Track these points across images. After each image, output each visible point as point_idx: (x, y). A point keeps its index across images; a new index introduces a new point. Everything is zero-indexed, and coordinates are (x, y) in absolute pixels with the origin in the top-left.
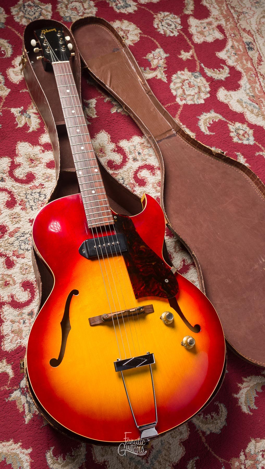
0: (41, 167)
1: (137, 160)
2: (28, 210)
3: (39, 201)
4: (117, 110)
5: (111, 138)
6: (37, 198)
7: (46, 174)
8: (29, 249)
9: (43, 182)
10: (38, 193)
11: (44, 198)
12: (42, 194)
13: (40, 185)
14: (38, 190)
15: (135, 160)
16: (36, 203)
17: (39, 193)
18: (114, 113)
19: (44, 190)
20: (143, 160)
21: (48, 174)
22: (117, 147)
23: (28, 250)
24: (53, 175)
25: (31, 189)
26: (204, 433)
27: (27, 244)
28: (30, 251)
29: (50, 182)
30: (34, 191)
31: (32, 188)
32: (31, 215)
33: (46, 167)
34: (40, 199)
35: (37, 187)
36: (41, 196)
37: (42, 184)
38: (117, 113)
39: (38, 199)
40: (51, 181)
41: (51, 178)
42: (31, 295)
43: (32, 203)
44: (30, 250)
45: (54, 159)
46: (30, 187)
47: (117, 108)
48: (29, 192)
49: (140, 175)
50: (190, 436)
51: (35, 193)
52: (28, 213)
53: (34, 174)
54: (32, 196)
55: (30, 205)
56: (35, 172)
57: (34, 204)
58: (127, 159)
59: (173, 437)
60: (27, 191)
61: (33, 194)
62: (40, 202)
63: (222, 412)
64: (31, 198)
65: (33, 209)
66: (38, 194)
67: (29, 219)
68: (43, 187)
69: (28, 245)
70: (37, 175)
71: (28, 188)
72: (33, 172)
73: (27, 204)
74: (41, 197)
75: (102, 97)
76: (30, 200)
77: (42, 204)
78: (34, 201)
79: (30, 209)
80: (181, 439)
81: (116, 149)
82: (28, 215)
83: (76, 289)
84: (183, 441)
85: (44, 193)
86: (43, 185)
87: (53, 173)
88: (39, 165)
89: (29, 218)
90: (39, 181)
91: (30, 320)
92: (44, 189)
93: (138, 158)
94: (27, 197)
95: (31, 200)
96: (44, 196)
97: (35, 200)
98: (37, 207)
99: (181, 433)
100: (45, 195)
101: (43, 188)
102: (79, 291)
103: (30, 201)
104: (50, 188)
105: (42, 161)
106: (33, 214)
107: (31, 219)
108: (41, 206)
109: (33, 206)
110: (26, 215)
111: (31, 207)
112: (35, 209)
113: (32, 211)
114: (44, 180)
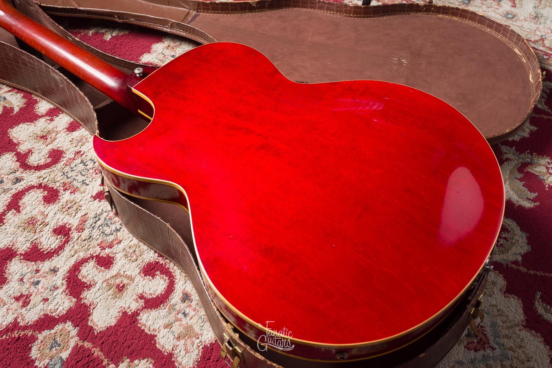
0: (62, 136)
2: (82, 188)
3: (88, 170)
4: (111, 35)
6: (83, 170)
7: (75, 139)
8: (118, 227)
9: (77, 149)
10: (81, 163)
11: (92, 163)
12: (86, 162)
13: (75, 154)
14: (79, 161)
16: (86, 176)
17: (82, 162)
18: (110, 39)
19: (86, 156)
21: (77, 137)
23: (117, 230)
24: (85, 134)
25: (66, 165)
26: (516, 262)
27: (111, 224)
28: (122, 230)
29: (86, 143)
30: (73, 165)
31: (68, 163)
32: (91, 192)
33: (68, 132)
34: (88, 167)
35: (74, 159)
36: (86, 164)
37: (78, 151)
38: (113, 38)
39: (86, 169)
41: (85, 139)
42: (166, 276)
43: (80, 178)
44: (121, 228)
45: (72, 120)
46: (64, 165)
47: (110, 34)
48: (67, 169)
50: (505, 278)
51: (76, 166)
52: (84, 192)
53: (59, 149)
54: (75, 171)
56: (58, 146)
57: (85, 178)
59: (490, 296)
60: (64, 170)
61: (74, 169)
62: (91, 171)
63: (509, 225)
64: (76, 174)
65: (88, 183)
66: (82, 165)
67: (92, 197)
68: (82, 153)
69: (114, 225)
70: (63, 147)
71: (62, 167)
72: (54, 147)
73: (75, 183)
74: (87, 165)
75: (83, 34)
76: (75, 177)
77: (95, 171)
78: (82, 175)
79: (84, 186)
80: (501, 290)
82: (86, 193)
84: (504, 290)
85: (88, 159)
86: (80, 151)
87: (82, 133)
88: (58, 135)
89: (90, 195)
90: (70, 151)
91: (190, 306)
92: (85, 154)
94: (69, 176)
95: (76, 176)
96: (90, 161)
97: (83, 173)
98: (91, 178)
99: (494, 283)
100: (91, 160)
101: (82, 155)
103: (77, 178)
105: (57, 130)
106: (93, 187)
107: (94, 195)
108: (96, 174)
109: (85, 180)
110: (84, 195)
111: (83, 182)
112: (90, 181)
113: (87, 186)
114: (76, 146)
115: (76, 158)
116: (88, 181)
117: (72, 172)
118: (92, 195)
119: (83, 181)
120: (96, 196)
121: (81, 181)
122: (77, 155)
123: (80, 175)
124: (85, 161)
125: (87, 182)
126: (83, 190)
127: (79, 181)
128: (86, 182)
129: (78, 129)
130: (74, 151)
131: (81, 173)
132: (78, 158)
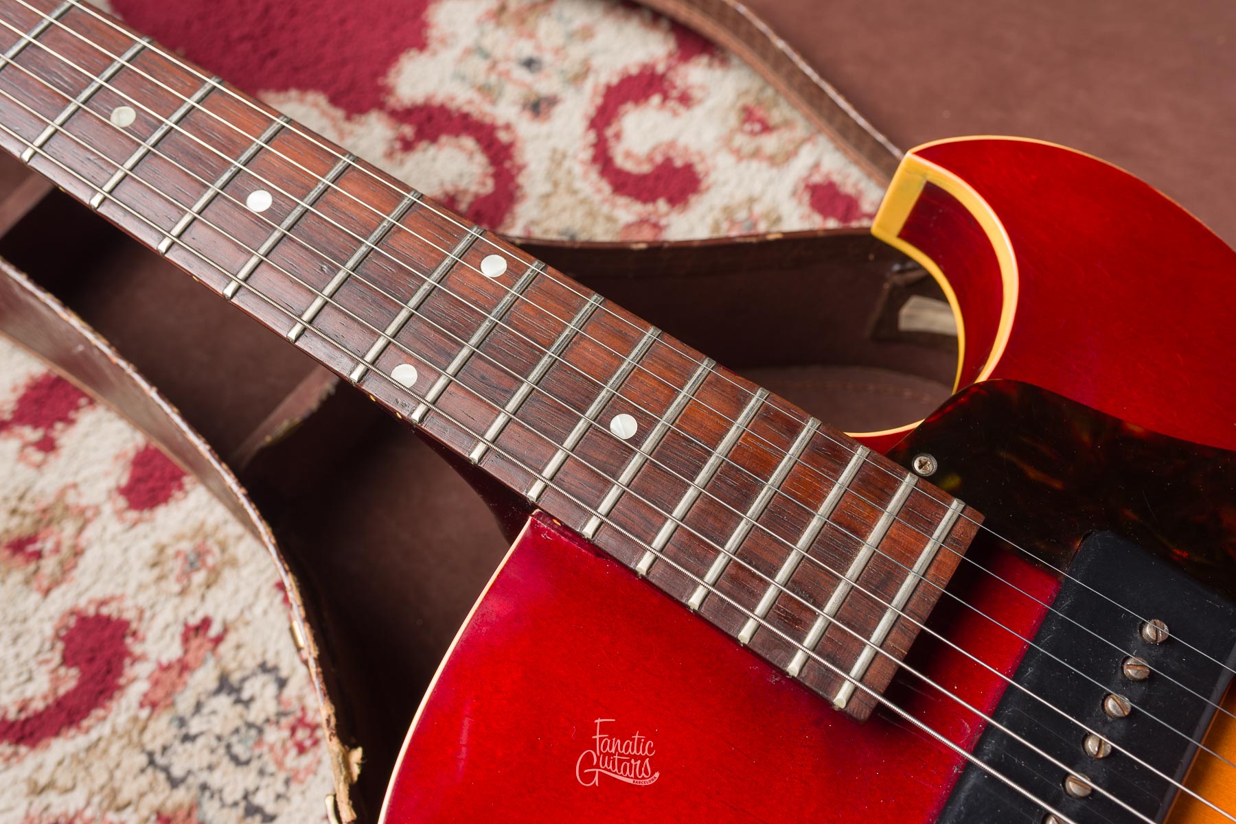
0: (108, 536)
1: (552, 101)
3: (261, 731)
5: (335, 101)
6: (237, 731)
7: (170, 551)
10: (218, 691)
11: (272, 689)
12: (244, 680)
13: (186, 639)
14: (204, 677)
15: (538, 107)
16: (255, 766)
17: (225, 685)
19: (238, 647)
20: (578, 78)
21: (179, 538)
22: (403, 115)
24: (211, 521)
25: (154, 705)
29: (228, 574)
30: (184, 703)
31: (159, 693)
33: (132, 515)
34: (256, 714)
35: (184, 667)
36: (245, 695)
37: (194, 621)
39: (250, 725)
40: (233, 563)
41: (216, 550)
43: (232, 782)
45: (138, 440)
46: (142, 705)
48: (161, 730)
49: (628, 155)
51: (198, 707)
53: (105, 611)
54: (201, 741)
55: (235, 804)
56: (98, 592)
58: (503, 136)
60: (147, 736)
61: (195, 726)
62: (273, 735)
64: (205, 758)
65: (269, 807)
66: (224, 701)
68: (214, 631)
70: (122, 598)
71: (135, 719)
72: (82, 603)
73: (212, 813)
74: (252, 699)
76: (204, 776)
77: (293, 730)
78: (236, 760)
81: (408, 131)
85: (251, 664)
86: (206, 623)
87: (201, 515)
88: (90, 532)
90: (159, 622)
92: (231, 639)
93: (544, 85)
94: (177, 770)
95: (210, 768)
96: (262, 678)
97: (239, 749)
98: (281, 775)
100: (264, 668)
101: (218, 640)
103: (215, 780)
104: (258, 610)
105: (84, 502)
108: (301, 749)
109: (255, 792)
111: (249, 806)
112: (278, 798)
114: (183, 592)
115: (191, 660)
116: (271, 795)
117: (188, 745)
119: (246, 798)
121: (239, 794)
122: (195, 643)
123: (225, 764)
124: (235, 678)
125: (265, 800)
127: (228, 797)
128: (259, 800)
129: (178, 494)
130: (176, 621)
131: (229, 747)
132: (202, 662)
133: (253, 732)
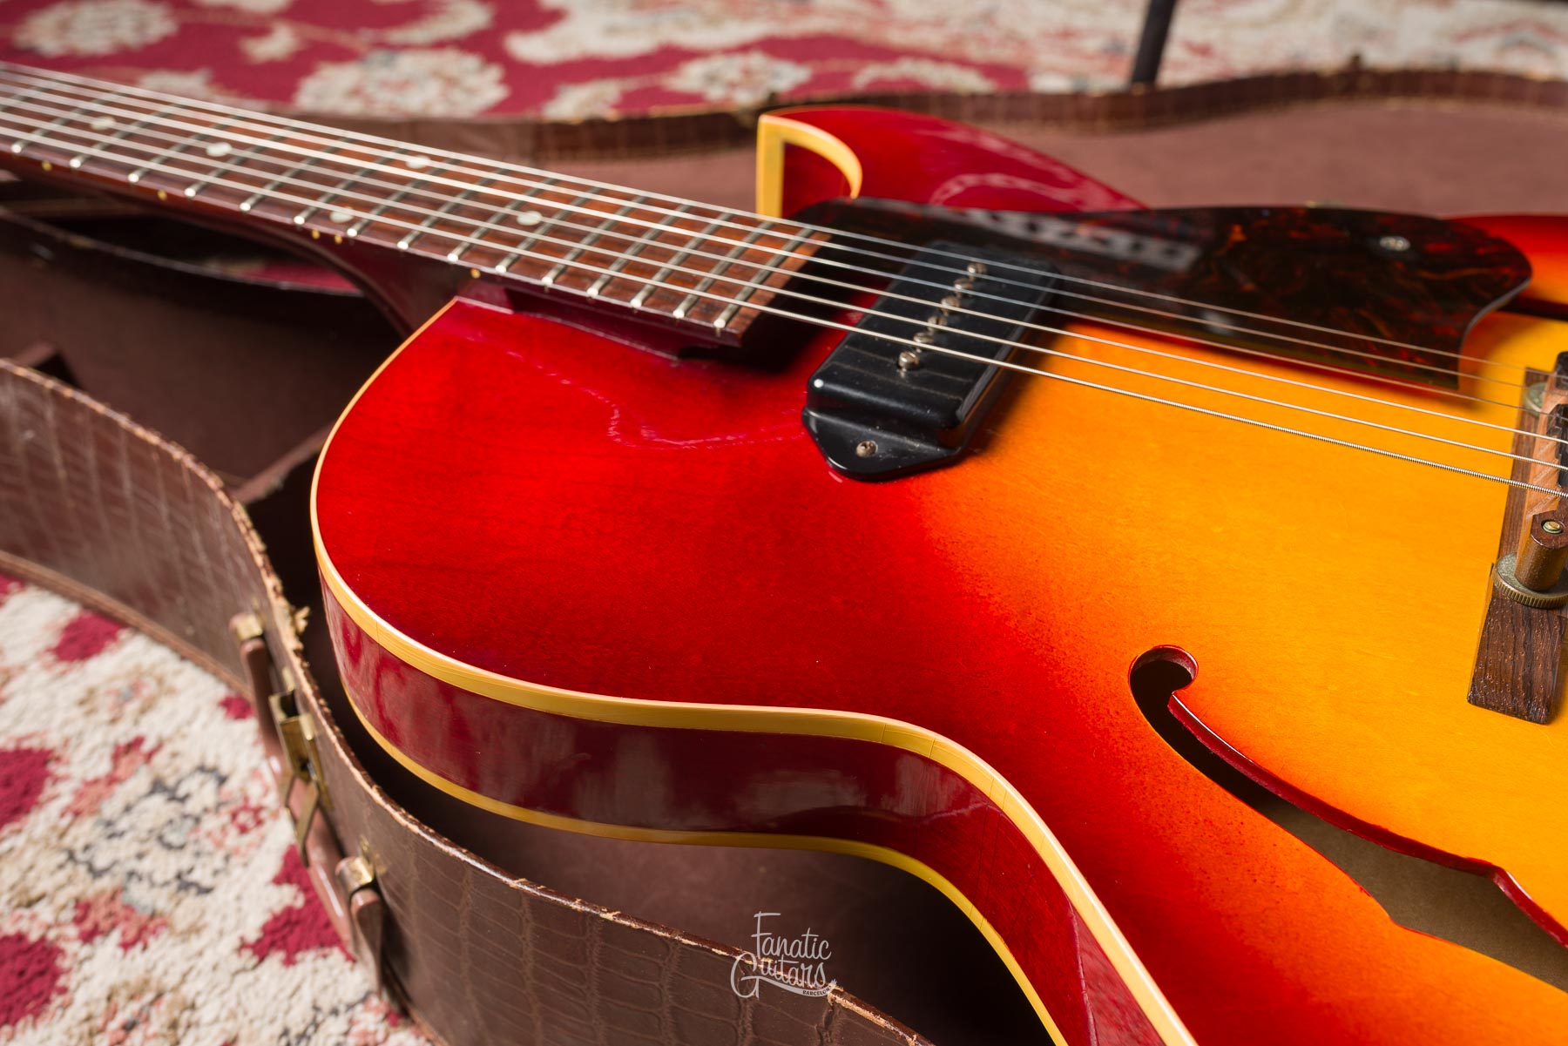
0: (33, 686)
2: (180, 911)
3: (197, 820)
6: (171, 822)
7: (102, 691)
9: (123, 732)
10: (152, 792)
11: (211, 785)
12: (179, 782)
13: (116, 757)
14: (139, 782)
16: (190, 849)
17: (157, 786)
19: (174, 755)
21: (112, 679)
24: (149, 662)
25: (76, 815)
29: (164, 701)
30: (111, 808)
31: (84, 803)
32: (231, 922)
33: (61, 666)
34: (192, 807)
35: (112, 780)
36: (181, 792)
37: (123, 741)
39: (185, 816)
40: (171, 691)
41: (152, 683)
43: (163, 865)
46: (63, 815)
48: (83, 832)
51: (128, 809)
52: (195, 930)
54: (128, 837)
55: (166, 884)
57: (183, 861)
60: (67, 841)
61: (123, 824)
62: (211, 823)
64: (135, 848)
65: (206, 881)
66: (158, 800)
67: (244, 945)
68: (147, 747)
70: (46, 732)
71: (54, 828)
73: (140, 894)
74: (188, 796)
76: (133, 864)
77: (234, 816)
78: (169, 847)
79: (191, 901)
82: (206, 937)
83: (1140, 653)
85: (188, 767)
86: (137, 742)
87: (136, 660)
88: (14, 685)
89: (232, 941)
90: (86, 747)
92: (167, 750)
94: (101, 862)
95: (140, 856)
96: (199, 777)
97: (173, 838)
98: (220, 854)
100: (202, 769)
101: (149, 756)
102: (1169, 641)
103: (144, 866)
104: (197, 726)
106: (239, 898)
107: (253, 935)
108: (243, 830)
109: (191, 871)
110: (196, 943)
111: (183, 883)
112: (216, 873)
113: (208, 898)
114: (114, 721)
115: (120, 772)
116: (209, 871)
117: (115, 841)
118: (242, 939)
119: (179, 876)
120: (268, 940)
121: (171, 874)
122: (124, 761)
123: (156, 851)
124: (171, 782)
125: (201, 876)
126: (189, 920)
127: (159, 878)
128: (195, 876)
129: (111, 645)
130: (105, 744)
131: (160, 838)
132: (133, 773)
133: (189, 823)
